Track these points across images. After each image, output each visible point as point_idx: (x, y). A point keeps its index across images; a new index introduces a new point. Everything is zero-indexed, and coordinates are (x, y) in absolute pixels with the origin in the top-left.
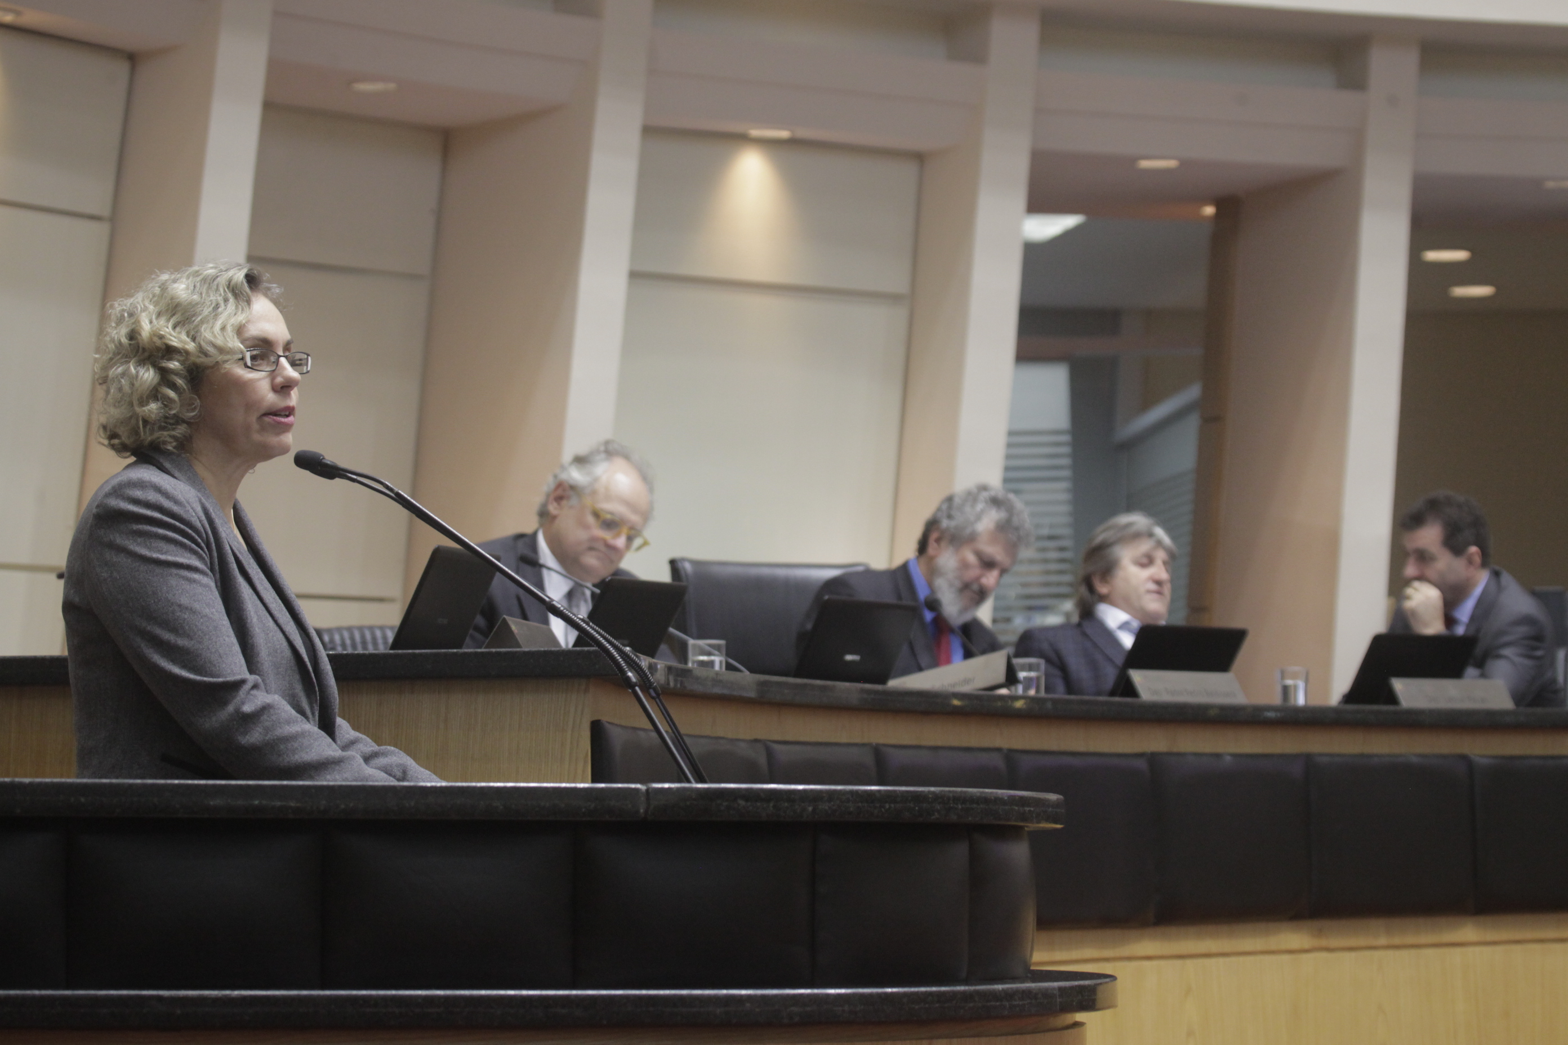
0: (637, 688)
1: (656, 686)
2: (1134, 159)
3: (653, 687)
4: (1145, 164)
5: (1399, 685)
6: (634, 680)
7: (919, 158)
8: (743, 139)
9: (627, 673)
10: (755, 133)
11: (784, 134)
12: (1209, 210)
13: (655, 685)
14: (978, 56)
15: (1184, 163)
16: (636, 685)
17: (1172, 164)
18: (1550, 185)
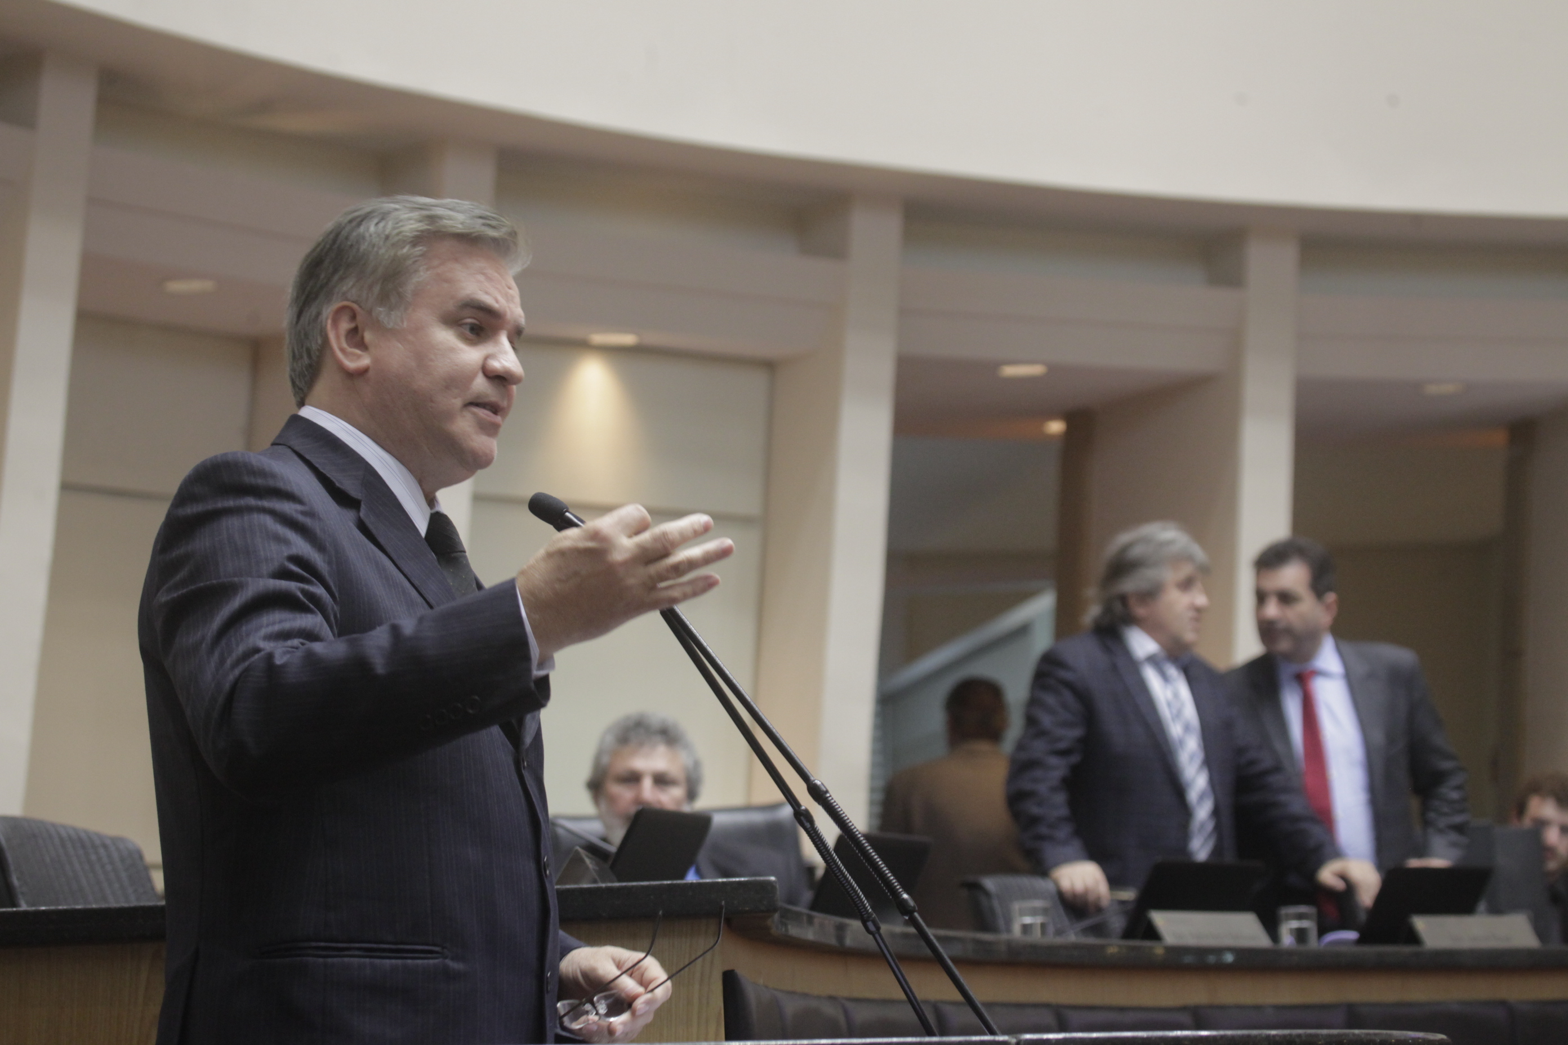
0: (916, 914)
1: (875, 917)
2: (996, 365)
3: (871, 919)
4: (1010, 371)
5: (1421, 924)
6: (912, 903)
7: (770, 366)
8: (583, 346)
9: (902, 895)
10: (598, 338)
11: (628, 339)
12: (1056, 427)
13: (873, 916)
14: (838, 252)
15: (1053, 369)
16: (915, 911)
17: (1036, 370)
18: (1432, 389)
